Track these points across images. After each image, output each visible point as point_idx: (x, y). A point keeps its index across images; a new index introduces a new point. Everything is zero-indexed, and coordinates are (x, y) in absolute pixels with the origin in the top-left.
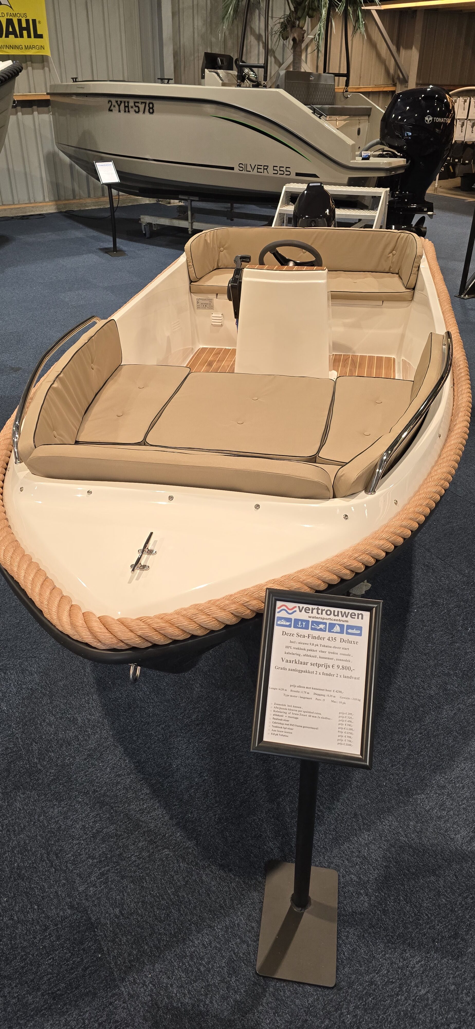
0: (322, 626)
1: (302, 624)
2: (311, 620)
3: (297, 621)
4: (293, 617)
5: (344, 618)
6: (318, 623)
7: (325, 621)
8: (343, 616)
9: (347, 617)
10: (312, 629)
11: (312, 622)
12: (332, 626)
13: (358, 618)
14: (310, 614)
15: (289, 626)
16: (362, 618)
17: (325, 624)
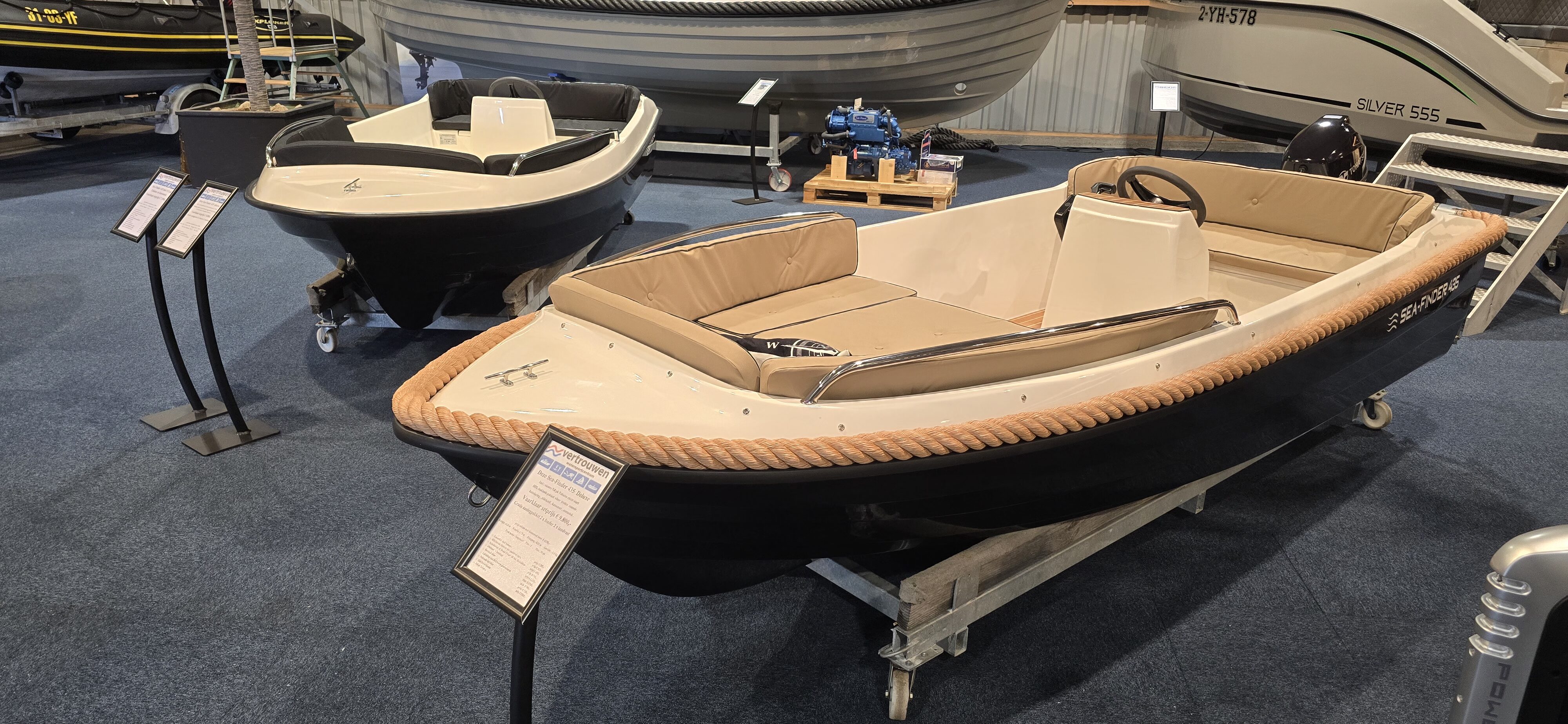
0: (571, 475)
1: (558, 468)
2: (567, 466)
3: (556, 463)
4: (555, 459)
5: (593, 473)
6: (570, 471)
7: (577, 470)
8: (592, 471)
9: (595, 472)
10: (564, 476)
11: (568, 469)
12: (580, 476)
13: (603, 476)
14: (569, 461)
15: (547, 467)
16: (606, 478)
17: (575, 473)
